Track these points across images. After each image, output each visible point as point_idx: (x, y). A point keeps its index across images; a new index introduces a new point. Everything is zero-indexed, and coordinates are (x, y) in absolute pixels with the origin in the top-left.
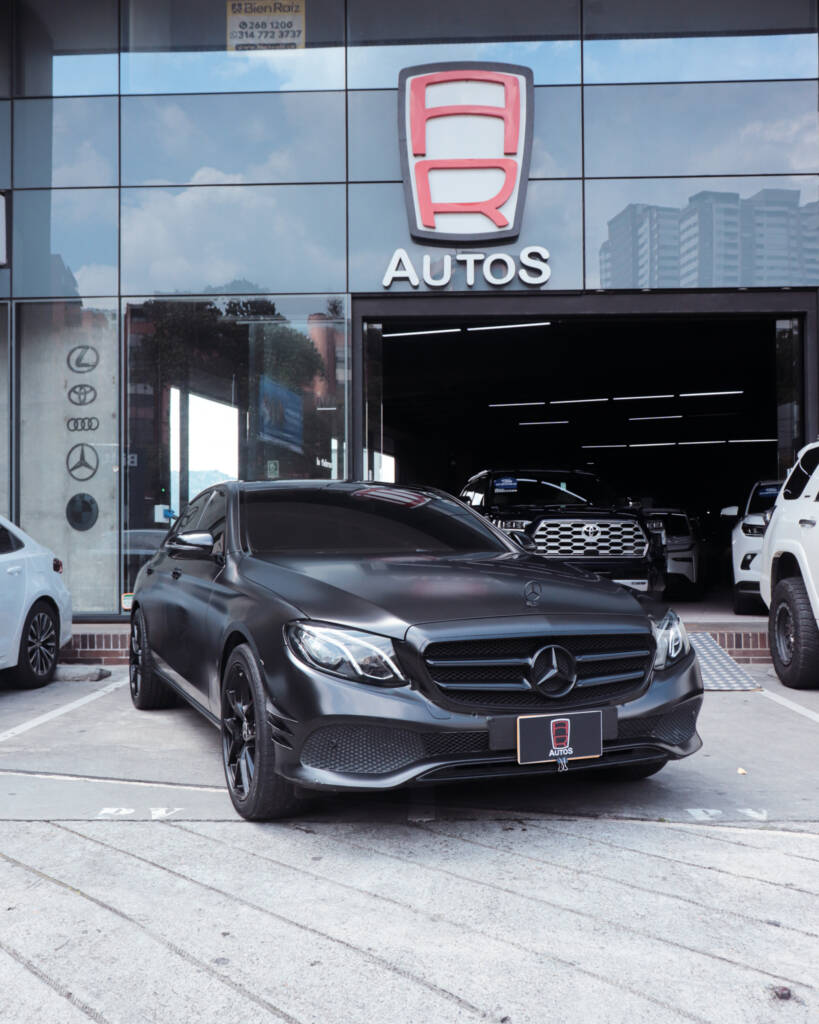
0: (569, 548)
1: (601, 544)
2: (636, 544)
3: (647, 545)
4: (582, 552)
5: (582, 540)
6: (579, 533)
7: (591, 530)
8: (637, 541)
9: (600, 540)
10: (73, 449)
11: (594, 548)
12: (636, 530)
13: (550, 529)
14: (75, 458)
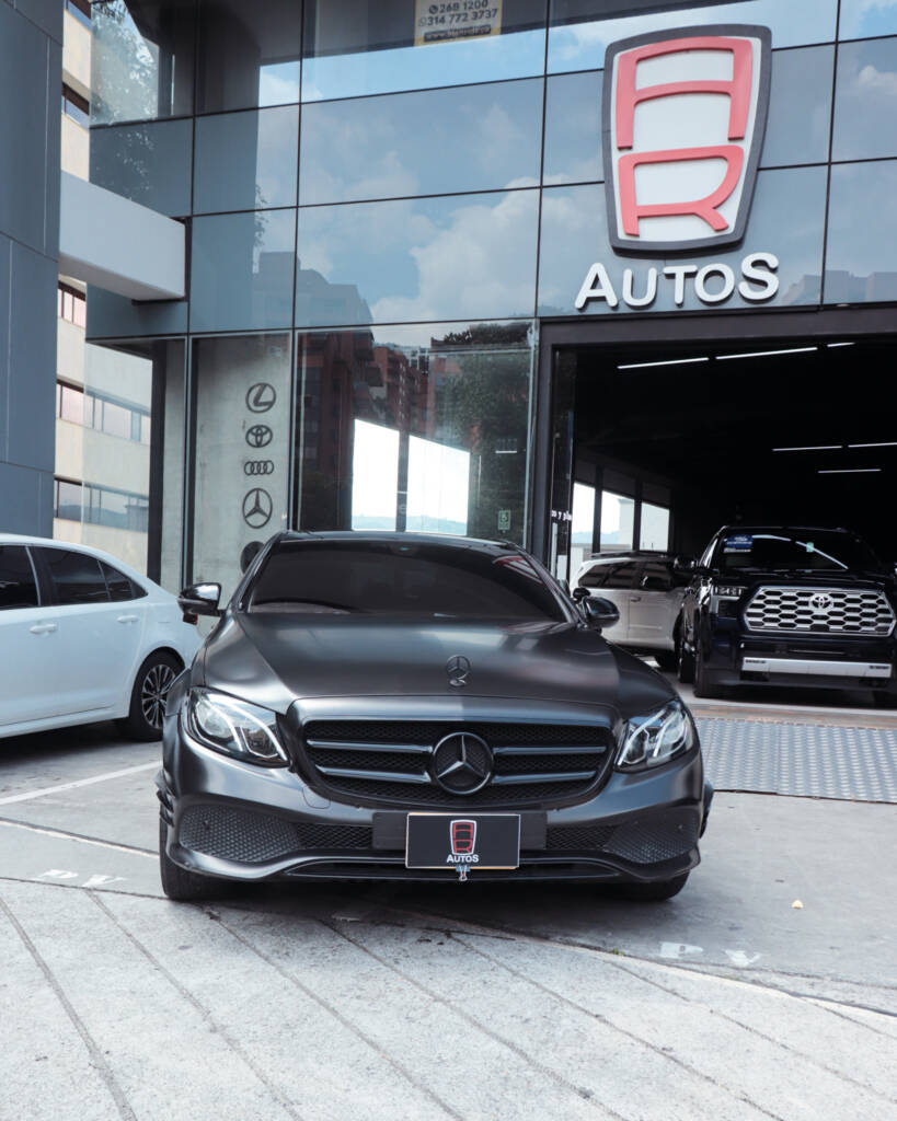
0: (792, 621)
1: (832, 618)
2: (880, 620)
3: (894, 622)
4: (808, 626)
5: (809, 612)
6: (806, 604)
7: (821, 601)
8: (880, 615)
9: (832, 613)
10: (248, 495)
11: (824, 622)
12: (882, 602)
13: (769, 598)
14: (250, 505)
